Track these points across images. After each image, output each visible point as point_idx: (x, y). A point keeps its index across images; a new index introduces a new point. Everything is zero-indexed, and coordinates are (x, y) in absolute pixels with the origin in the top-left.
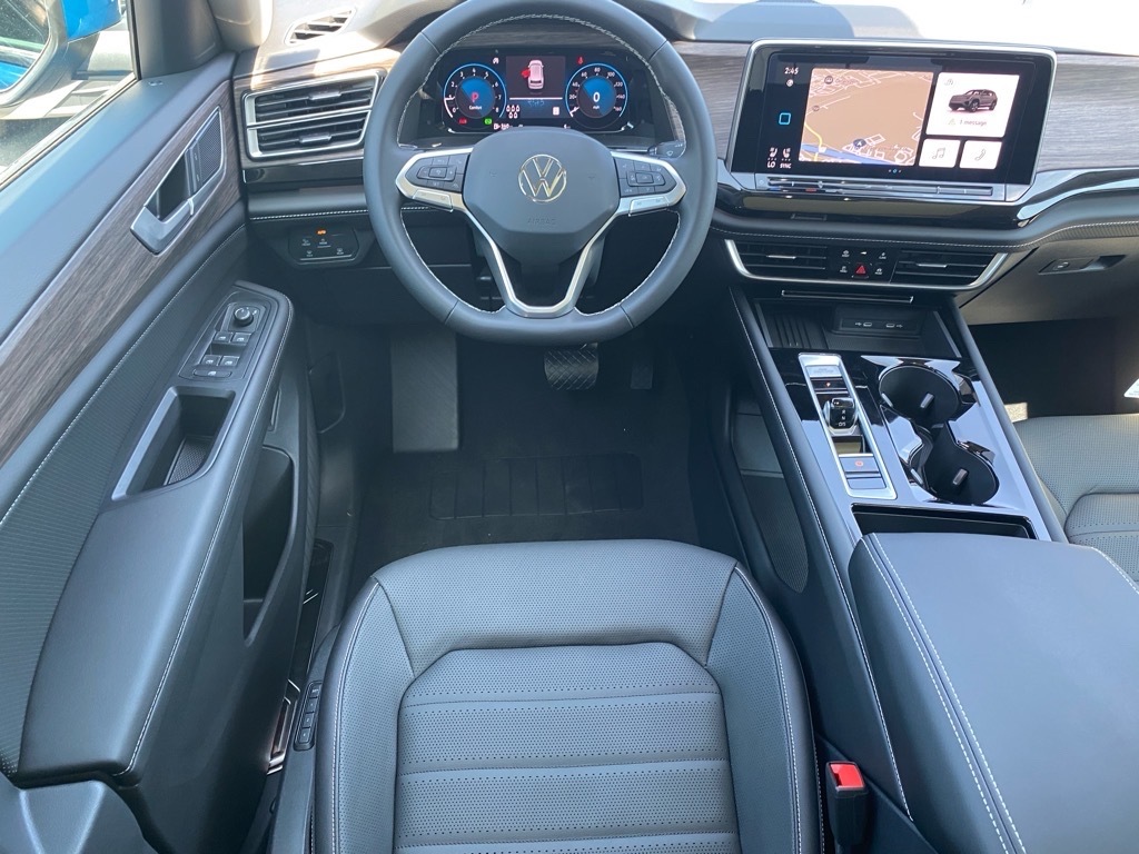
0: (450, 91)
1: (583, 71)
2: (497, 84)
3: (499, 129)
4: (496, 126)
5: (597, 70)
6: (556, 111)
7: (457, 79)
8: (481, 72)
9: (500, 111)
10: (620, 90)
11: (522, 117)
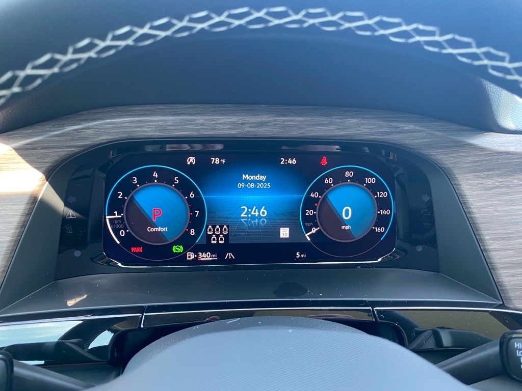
0: (116, 205)
1: (328, 176)
2: (192, 195)
3: (196, 261)
4: (191, 256)
5: (347, 174)
6: (285, 233)
7: (127, 187)
8: (166, 178)
9: (197, 233)
10: (383, 204)
11: (230, 242)
